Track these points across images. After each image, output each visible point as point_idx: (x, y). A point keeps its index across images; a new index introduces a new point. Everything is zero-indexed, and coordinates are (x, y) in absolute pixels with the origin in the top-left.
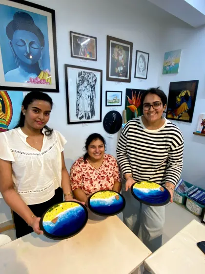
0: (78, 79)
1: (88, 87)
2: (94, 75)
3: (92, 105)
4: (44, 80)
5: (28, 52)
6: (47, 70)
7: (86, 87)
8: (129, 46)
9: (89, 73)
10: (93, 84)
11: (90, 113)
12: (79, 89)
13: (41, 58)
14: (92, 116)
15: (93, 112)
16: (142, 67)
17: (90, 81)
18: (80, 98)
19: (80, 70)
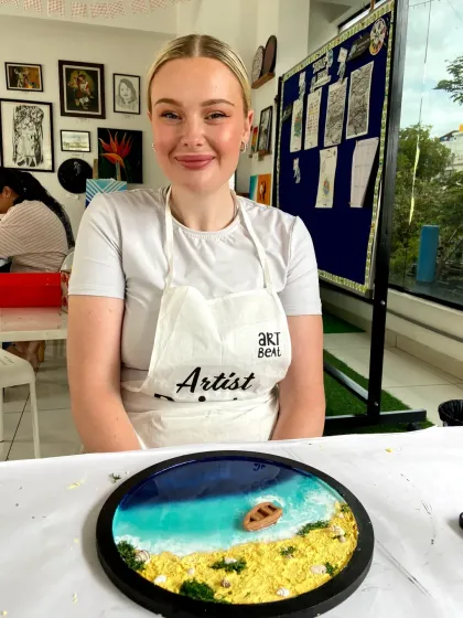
0: (16, 114)
1: (30, 125)
2: (40, 110)
3: (38, 147)
7: (27, 125)
8: (98, 70)
9: (32, 107)
10: (39, 120)
11: (34, 159)
12: (18, 126)
14: (38, 162)
15: (39, 158)
16: (129, 97)
17: (34, 116)
18: (19, 138)
19: (18, 104)
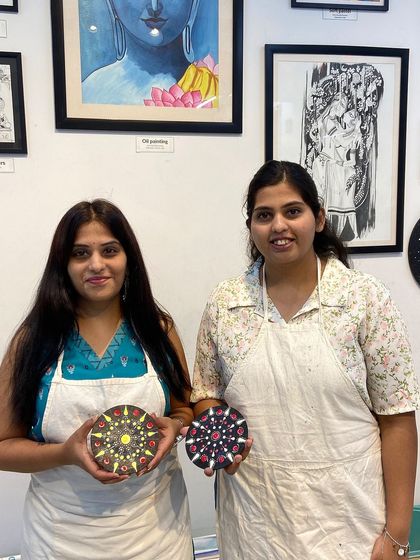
0: (312, 90)
1: (347, 119)
2: (375, 73)
3: (362, 184)
4: (195, 94)
5: (154, 6)
6: (208, 59)
7: (339, 119)
9: (355, 66)
10: (370, 103)
11: (353, 217)
12: (314, 126)
13: (191, 23)
14: (361, 227)
15: (364, 214)
17: (360, 94)
18: (317, 160)
19: (319, 60)
